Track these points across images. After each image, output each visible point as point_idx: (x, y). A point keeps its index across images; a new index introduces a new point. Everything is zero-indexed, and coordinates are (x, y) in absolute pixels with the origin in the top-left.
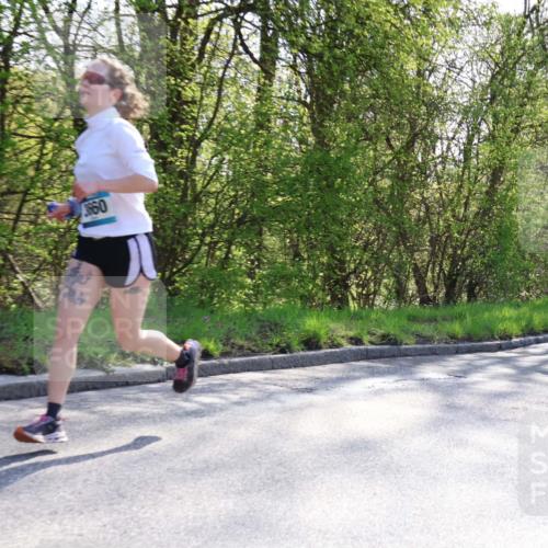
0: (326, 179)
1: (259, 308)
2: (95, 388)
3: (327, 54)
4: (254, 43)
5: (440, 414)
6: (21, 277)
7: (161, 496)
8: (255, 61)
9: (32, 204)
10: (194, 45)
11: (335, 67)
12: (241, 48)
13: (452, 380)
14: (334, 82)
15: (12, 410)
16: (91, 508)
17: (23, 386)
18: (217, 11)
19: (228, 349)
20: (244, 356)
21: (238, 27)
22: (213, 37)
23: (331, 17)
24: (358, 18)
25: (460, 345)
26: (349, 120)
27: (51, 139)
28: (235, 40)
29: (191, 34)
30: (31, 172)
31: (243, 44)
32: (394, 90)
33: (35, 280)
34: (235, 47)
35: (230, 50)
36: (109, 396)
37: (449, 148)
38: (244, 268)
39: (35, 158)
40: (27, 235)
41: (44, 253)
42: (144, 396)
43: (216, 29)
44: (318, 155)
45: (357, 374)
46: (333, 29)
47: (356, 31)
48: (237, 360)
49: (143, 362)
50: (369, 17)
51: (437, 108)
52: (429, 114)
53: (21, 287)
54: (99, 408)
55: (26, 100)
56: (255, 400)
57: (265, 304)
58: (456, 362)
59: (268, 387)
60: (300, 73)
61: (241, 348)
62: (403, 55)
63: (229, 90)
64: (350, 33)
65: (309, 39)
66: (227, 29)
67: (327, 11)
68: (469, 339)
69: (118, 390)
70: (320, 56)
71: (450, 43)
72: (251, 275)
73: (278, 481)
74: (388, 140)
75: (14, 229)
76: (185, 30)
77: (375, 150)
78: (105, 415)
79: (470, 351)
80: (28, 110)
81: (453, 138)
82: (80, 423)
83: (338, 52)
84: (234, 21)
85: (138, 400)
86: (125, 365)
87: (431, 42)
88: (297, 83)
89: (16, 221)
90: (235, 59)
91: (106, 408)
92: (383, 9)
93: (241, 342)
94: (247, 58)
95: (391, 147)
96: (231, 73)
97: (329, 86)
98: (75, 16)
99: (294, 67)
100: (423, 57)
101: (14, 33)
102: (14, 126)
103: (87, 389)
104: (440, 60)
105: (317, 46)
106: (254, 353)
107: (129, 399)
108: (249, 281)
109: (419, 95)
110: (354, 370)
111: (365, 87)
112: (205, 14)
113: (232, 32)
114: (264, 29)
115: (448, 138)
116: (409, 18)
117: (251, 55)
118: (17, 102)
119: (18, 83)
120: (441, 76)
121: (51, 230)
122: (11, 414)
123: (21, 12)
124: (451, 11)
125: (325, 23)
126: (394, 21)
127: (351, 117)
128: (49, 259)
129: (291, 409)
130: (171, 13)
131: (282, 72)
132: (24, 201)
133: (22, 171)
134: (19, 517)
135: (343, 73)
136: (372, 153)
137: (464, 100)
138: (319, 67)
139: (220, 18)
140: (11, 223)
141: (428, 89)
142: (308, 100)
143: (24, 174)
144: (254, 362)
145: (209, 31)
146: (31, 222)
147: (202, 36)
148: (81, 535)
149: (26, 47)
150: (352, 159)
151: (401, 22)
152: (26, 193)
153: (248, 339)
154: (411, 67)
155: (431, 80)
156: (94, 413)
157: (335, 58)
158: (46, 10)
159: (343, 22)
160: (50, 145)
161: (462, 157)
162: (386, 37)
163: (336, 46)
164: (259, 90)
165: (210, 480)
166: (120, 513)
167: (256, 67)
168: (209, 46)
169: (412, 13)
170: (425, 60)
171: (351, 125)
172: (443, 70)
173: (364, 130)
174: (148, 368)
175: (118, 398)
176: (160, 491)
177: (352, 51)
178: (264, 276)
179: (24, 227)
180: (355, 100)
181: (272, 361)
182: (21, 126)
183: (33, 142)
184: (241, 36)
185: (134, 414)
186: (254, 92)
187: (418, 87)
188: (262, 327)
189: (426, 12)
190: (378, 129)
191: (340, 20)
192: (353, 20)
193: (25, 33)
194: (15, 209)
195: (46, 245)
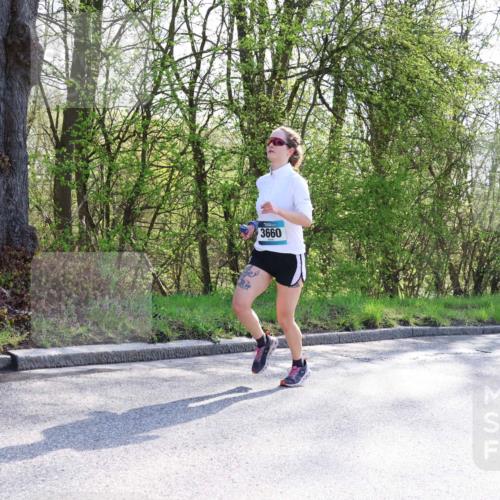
0: (383, 197)
1: (329, 295)
2: (205, 355)
3: (385, 104)
4: (329, 97)
5: (470, 381)
6: (154, 270)
7: (254, 438)
8: (330, 109)
9: (162, 216)
10: (284, 98)
11: (390, 114)
12: (319, 101)
13: (480, 355)
14: (389, 125)
15: (144, 369)
16: (202, 446)
17: (153, 351)
18: (302, 73)
19: (306, 327)
20: (318, 332)
21: (317, 84)
22: (299, 93)
23: (387, 76)
24: (408, 77)
25: (486, 327)
26: (401, 153)
27: (177, 168)
28: (315, 94)
29: (283, 90)
30: (163, 193)
31: (321, 97)
32: (435, 131)
33: (163, 272)
34: (315, 99)
35: (311, 101)
36: (215, 361)
37: (477, 175)
38: (317, 265)
39: (165, 182)
40: (157, 238)
41: (169, 252)
42: (241, 361)
43: (301, 87)
44: (376, 180)
45: (405, 348)
46: (389, 85)
47: (408, 87)
48: (312, 335)
49: (241, 335)
50: (417, 77)
51: (468, 145)
52: (463, 148)
53: (152, 277)
54: (208, 370)
55: (161, 140)
56: (325, 366)
57: (334, 293)
58: (483, 341)
59: (336, 356)
60: (363, 118)
61: (315, 326)
62: (443, 104)
63: (310, 132)
64: (402, 88)
65: (371, 93)
66: (309, 86)
67: (385, 72)
68: (493, 322)
69: (222, 357)
70: (379, 106)
71: (479, 96)
72: (323, 271)
73: (343, 430)
74: (430, 168)
75: (149, 234)
76: (278, 87)
77: (420, 176)
78: (213, 375)
79: (493, 332)
80: (162, 148)
81: (481, 167)
82: (193, 381)
83: (393, 102)
84: (315, 81)
85: (237, 364)
86: (228, 338)
87: (464, 94)
88: (361, 126)
89: (151, 228)
90: (314, 109)
91: (214, 369)
92: (428, 71)
93: (315, 322)
94: (324, 108)
95: (433, 174)
96: (311, 118)
97: (386, 128)
98: (199, 79)
99: (358, 114)
100: (457, 106)
101: (155, 92)
102: (151, 159)
103: (199, 355)
104: (472, 108)
105: (377, 98)
106: (325, 330)
107: (231, 364)
108: (321, 275)
109: (455, 135)
110: (402, 345)
111: (413, 129)
112: (293, 76)
113: (313, 89)
114: (337, 86)
115: (477, 168)
116: (448, 77)
117: (327, 105)
118: (155, 141)
119: (155, 128)
120: (472, 120)
121: (175, 235)
122: (144, 372)
123: (160, 78)
124: (481, 72)
125: (383, 81)
126: (436, 79)
127: (402, 151)
128: (174, 256)
129: (354, 374)
130: (267, 75)
131: (350, 118)
132: (157, 214)
133: (156, 192)
134: (149, 450)
135: (397, 118)
136: (417, 179)
137: (490, 138)
138: (378, 114)
139: (304, 79)
140: (147, 230)
141: (462, 130)
142: (369, 138)
143: (158, 194)
144: (325, 337)
145: (295, 88)
146: (161, 229)
147: (290, 92)
148: (194, 466)
149: (162, 102)
150: (403, 183)
151: (442, 80)
152: (158, 208)
153: (320, 319)
154: (449, 113)
155: (464, 122)
156: (205, 373)
157: (390, 107)
158: (177, 75)
159: (396, 80)
160: (176, 173)
161: (488, 181)
162: (430, 91)
163: (392, 98)
164: (332, 131)
165: (291, 427)
166: (222, 450)
167: (330, 114)
168: (295, 100)
169: (450, 74)
170: (460, 108)
171: (402, 157)
172: (474, 115)
173: (412, 160)
174: (245, 340)
175: (222, 362)
176: (253, 435)
177: (403, 102)
178: (333, 271)
179: (155, 232)
180: (405, 139)
181: (339, 337)
182: (156, 159)
183: (165, 170)
184: (320, 91)
185: (234, 375)
186: (328, 132)
187: (454, 128)
188: (332, 310)
189: (460, 72)
190: (422, 161)
191: (394, 79)
192: (405, 78)
193: (163, 92)
194: (149, 220)
195: (171, 246)
